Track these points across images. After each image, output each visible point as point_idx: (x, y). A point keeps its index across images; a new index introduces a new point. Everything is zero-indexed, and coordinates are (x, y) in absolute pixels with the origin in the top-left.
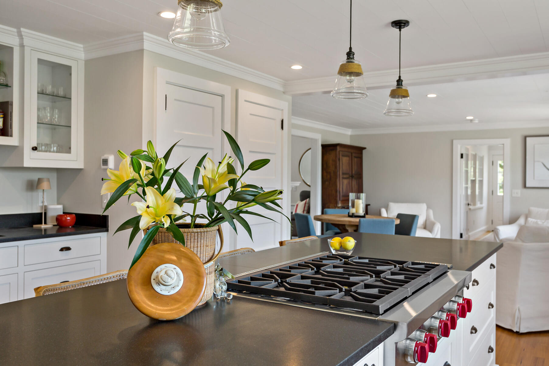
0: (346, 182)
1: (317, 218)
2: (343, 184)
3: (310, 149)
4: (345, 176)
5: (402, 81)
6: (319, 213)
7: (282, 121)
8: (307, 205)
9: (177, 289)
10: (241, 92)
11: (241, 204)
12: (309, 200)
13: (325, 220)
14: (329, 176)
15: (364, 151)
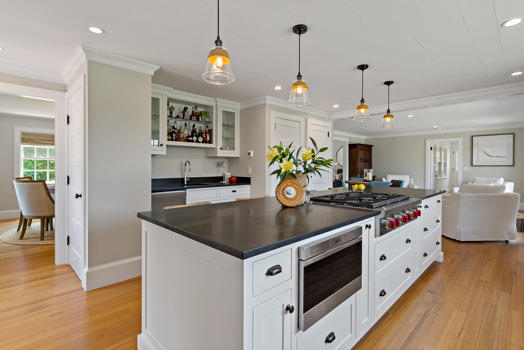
0: (362, 164)
1: (346, 182)
2: (360, 165)
3: (342, 147)
4: (362, 161)
5: (390, 111)
6: (347, 179)
7: (328, 133)
8: (341, 176)
9: (294, 196)
10: (308, 119)
11: (316, 165)
12: (342, 174)
13: (351, 182)
14: (353, 161)
15: (372, 147)
